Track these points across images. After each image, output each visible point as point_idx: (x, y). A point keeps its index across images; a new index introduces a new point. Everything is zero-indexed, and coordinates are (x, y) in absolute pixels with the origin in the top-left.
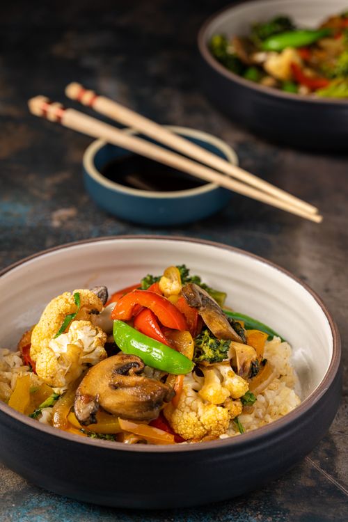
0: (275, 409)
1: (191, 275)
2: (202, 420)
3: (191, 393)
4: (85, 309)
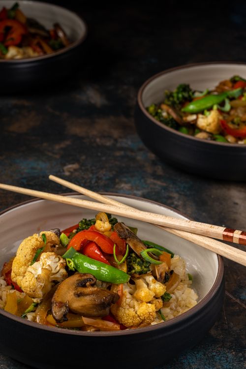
0: (183, 303)
1: (112, 217)
2: (138, 313)
3: (129, 296)
4: (49, 244)
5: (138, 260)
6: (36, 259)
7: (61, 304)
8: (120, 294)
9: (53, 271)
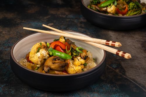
2: (75, 70)
3: (72, 64)
4: (43, 46)
5: (75, 51)
6: (38, 51)
7: (47, 66)
8: (68, 63)
9: (44, 56)
